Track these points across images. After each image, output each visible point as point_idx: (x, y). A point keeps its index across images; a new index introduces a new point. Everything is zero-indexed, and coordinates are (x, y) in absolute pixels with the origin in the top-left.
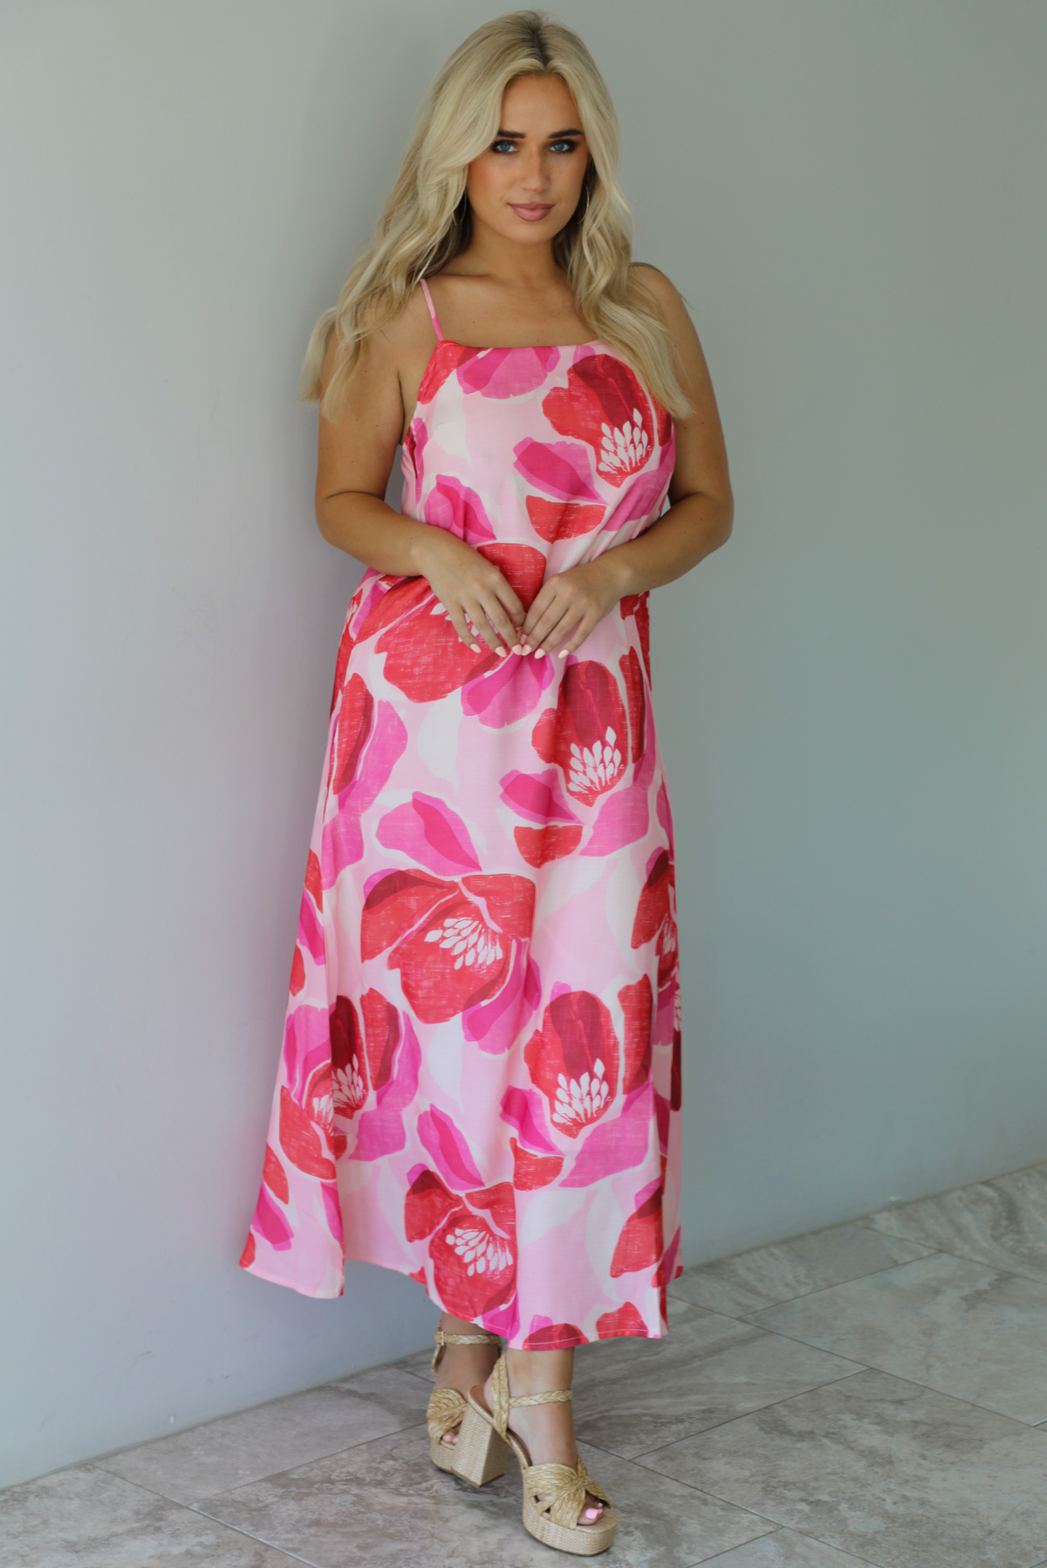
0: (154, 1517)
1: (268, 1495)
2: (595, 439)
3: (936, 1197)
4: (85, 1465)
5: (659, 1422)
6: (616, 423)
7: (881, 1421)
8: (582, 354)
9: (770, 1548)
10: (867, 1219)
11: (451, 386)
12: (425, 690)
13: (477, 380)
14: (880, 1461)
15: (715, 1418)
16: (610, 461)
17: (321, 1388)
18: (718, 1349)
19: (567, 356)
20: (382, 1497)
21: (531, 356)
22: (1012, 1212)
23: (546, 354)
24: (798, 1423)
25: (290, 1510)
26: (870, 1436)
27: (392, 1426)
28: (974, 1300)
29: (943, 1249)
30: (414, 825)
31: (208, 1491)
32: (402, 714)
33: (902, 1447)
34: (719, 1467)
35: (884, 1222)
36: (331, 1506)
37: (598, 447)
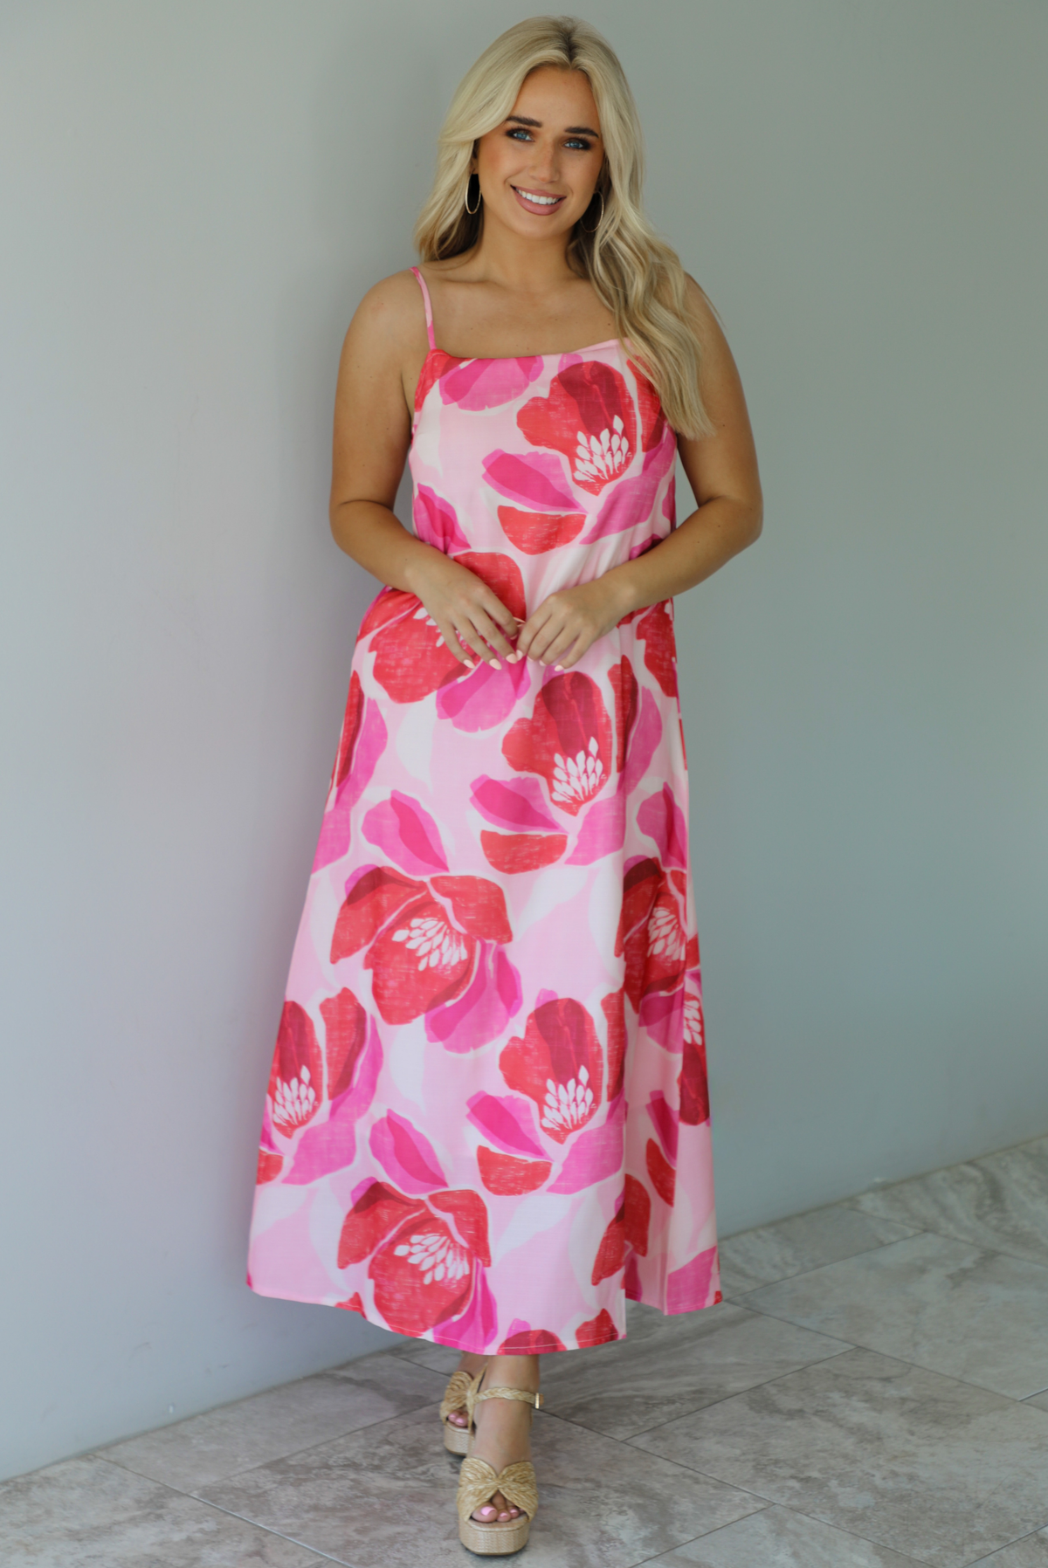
0: (155, 1505)
1: (267, 1481)
2: (569, 449)
3: (921, 1178)
4: (86, 1455)
5: (650, 1403)
6: (593, 430)
7: (869, 1398)
8: (568, 362)
9: (762, 1525)
10: (852, 1201)
11: (434, 396)
12: (404, 693)
13: (455, 393)
14: (866, 1436)
15: (705, 1398)
16: (585, 470)
17: (318, 1376)
18: (708, 1330)
19: (552, 366)
20: (379, 1481)
21: (513, 367)
22: (995, 1192)
23: (529, 364)
24: (787, 1402)
25: (289, 1495)
26: (859, 1414)
27: (388, 1411)
28: (959, 1278)
29: (928, 1229)
30: (391, 823)
31: (207, 1479)
32: (384, 712)
33: (890, 1423)
34: (710, 1447)
35: (869, 1203)
36: (330, 1492)
37: (572, 456)
